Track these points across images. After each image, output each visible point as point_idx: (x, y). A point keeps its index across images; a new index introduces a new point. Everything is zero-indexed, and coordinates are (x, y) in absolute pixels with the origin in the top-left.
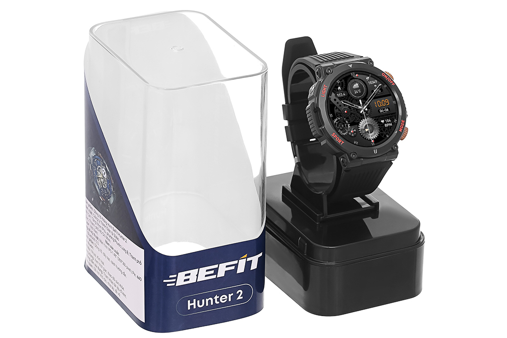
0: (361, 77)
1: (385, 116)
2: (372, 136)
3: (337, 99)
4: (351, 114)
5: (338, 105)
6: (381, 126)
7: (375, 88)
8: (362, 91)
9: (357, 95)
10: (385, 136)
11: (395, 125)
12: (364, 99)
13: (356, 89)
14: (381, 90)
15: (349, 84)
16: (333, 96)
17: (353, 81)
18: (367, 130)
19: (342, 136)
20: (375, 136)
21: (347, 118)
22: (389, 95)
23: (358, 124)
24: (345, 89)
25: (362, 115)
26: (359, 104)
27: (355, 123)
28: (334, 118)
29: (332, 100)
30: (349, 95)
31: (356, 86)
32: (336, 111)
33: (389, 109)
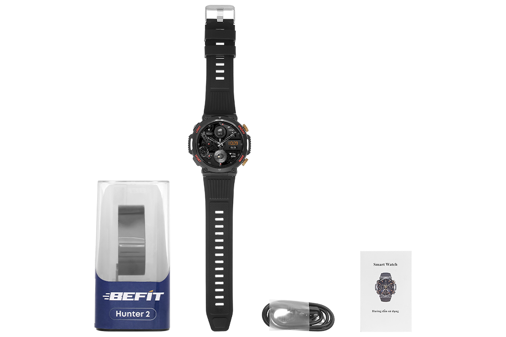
0: (225, 126)
1: (232, 151)
2: (221, 161)
3: (206, 136)
4: (212, 146)
5: (205, 139)
6: (229, 156)
7: (232, 134)
8: (223, 134)
9: (219, 135)
10: (229, 162)
11: (237, 157)
12: (223, 139)
13: (220, 132)
14: (235, 135)
15: (216, 129)
16: (204, 133)
17: (219, 127)
18: (219, 157)
19: (202, 158)
20: (224, 161)
21: (208, 148)
22: (240, 139)
23: (214, 152)
24: (213, 131)
25: (218, 147)
26: (219, 141)
27: (213, 152)
28: (200, 146)
29: (202, 136)
30: (214, 135)
31: (220, 130)
32: (203, 142)
33: (237, 147)
